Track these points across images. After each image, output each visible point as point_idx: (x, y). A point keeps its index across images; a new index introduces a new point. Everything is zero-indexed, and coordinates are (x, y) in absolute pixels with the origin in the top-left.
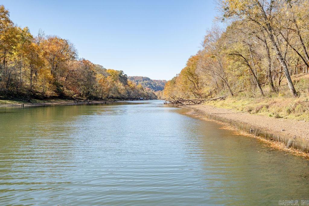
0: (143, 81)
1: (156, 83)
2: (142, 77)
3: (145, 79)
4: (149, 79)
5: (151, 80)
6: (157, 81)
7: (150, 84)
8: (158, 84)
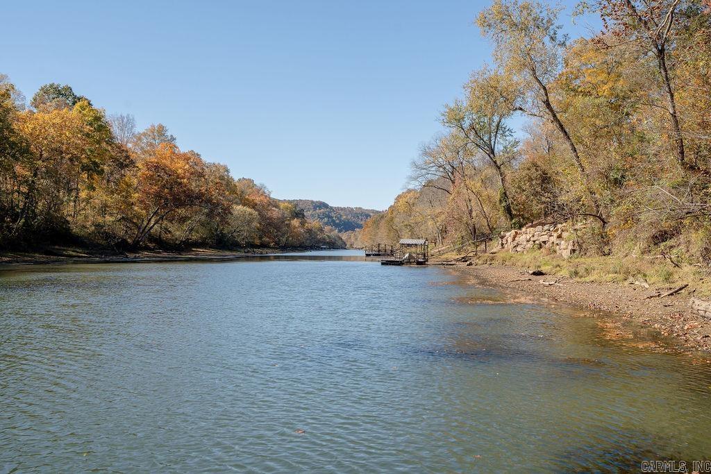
0: (315, 209)
1: (342, 213)
2: (312, 202)
3: (318, 206)
4: (326, 206)
5: (331, 208)
6: (342, 209)
7: (329, 217)
8: (345, 217)
